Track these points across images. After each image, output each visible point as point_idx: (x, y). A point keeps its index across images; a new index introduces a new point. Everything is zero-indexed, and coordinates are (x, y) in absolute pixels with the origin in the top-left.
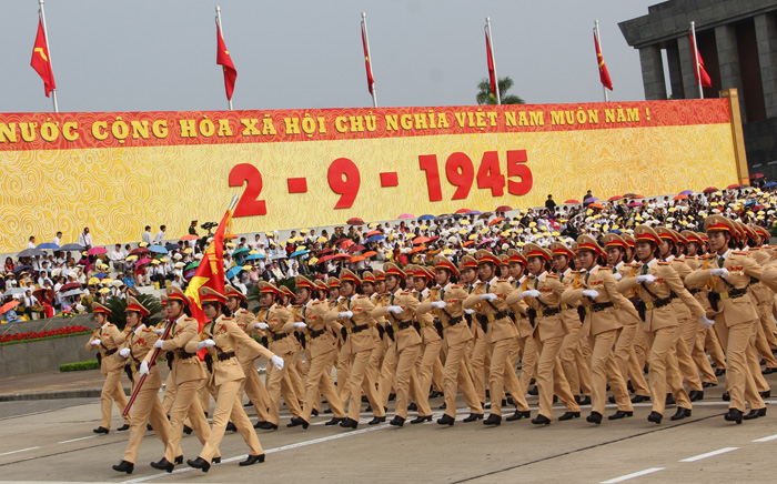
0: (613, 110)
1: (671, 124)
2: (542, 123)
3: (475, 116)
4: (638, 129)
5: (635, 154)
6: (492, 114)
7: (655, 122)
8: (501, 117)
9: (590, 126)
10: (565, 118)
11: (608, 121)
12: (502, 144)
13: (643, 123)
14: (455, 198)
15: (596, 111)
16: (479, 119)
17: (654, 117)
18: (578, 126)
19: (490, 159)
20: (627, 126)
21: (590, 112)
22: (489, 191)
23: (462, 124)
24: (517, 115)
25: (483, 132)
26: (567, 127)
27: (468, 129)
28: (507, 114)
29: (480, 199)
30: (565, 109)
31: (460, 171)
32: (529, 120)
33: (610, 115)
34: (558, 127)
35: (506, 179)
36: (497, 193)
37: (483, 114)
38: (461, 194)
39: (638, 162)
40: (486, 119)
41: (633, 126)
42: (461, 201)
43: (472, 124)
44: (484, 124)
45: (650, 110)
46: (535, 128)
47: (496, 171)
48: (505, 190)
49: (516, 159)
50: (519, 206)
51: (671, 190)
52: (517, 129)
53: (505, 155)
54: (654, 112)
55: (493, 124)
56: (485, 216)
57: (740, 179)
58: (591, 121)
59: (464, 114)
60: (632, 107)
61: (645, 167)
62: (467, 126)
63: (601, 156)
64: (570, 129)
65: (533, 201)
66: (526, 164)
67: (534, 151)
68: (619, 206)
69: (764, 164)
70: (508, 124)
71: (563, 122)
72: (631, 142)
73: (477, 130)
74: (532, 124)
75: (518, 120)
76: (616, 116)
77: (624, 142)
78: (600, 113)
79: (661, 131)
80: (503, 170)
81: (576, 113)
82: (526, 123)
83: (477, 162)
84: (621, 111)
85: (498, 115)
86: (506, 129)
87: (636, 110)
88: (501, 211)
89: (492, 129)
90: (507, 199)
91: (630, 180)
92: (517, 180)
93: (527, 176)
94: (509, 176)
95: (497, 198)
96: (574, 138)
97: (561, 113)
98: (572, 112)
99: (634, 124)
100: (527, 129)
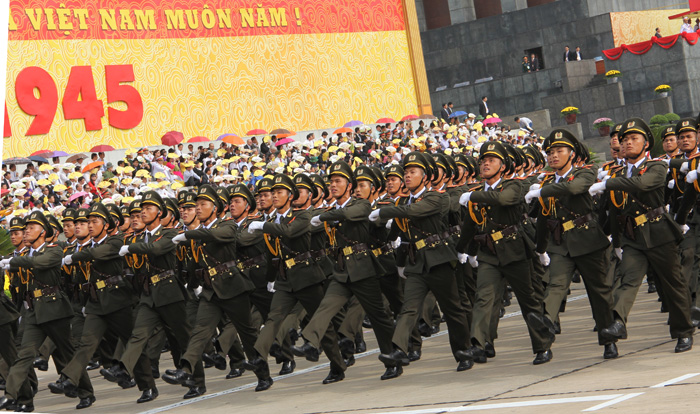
0: (251, 10)
1: (329, 31)
2: (153, 26)
3: (55, 13)
4: (286, 38)
5: (284, 71)
6: (81, 13)
7: (308, 28)
8: (93, 17)
9: (220, 32)
10: (186, 20)
11: (244, 25)
12: (98, 55)
13: (292, 28)
14: (30, 133)
15: (228, 11)
16: (62, 19)
17: (306, 20)
18: (204, 32)
19: (81, 77)
20: (271, 32)
21: (220, 12)
22: (80, 123)
23: (37, 25)
24: (118, 14)
25: (69, 37)
26: (189, 33)
27: (45, 33)
28: (103, 12)
29: (68, 136)
30: (185, 8)
31: (36, 94)
32: (135, 22)
33: (247, 17)
34: (176, 33)
35: (106, 106)
36: (93, 126)
37: (68, 11)
38: (40, 127)
39: (288, 83)
40: (72, 18)
41: (279, 33)
42: (40, 138)
43: (51, 26)
44: (70, 26)
45: (301, 10)
46: (144, 34)
47: (90, 96)
48: (105, 121)
49: (120, 76)
50: (124, 144)
51: (332, 122)
52: (118, 34)
53: (103, 71)
54: (306, 14)
55: (83, 26)
56: (78, 159)
57: (419, 106)
58: (221, 25)
59: (39, 11)
60: (277, 7)
61: (296, 90)
62: (45, 28)
63: (236, 74)
64: (193, 36)
65: (144, 137)
66: (132, 84)
67: (144, 66)
68: (263, 145)
69: (450, 87)
70: (105, 27)
71: (183, 26)
72: (277, 55)
73: (59, 34)
74: (139, 27)
75: (118, 22)
76: (256, 18)
77: (267, 54)
78: (233, 14)
79: (317, 40)
80: (101, 93)
81: (200, 13)
82: (131, 26)
83: (61, 82)
84: (261, 11)
85: (90, 13)
86: (102, 34)
87: (282, 10)
88: (98, 152)
89: (82, 34)
90: (106, 135)
91: (278, 108)
92: (122, 107)
93: (135, 101)
94: (108, 102)
95: (92, 133)
96: (199, 49)
97: (180, 12)
98: (195, 12)
99: (280, 30)
100: (132, 34)
